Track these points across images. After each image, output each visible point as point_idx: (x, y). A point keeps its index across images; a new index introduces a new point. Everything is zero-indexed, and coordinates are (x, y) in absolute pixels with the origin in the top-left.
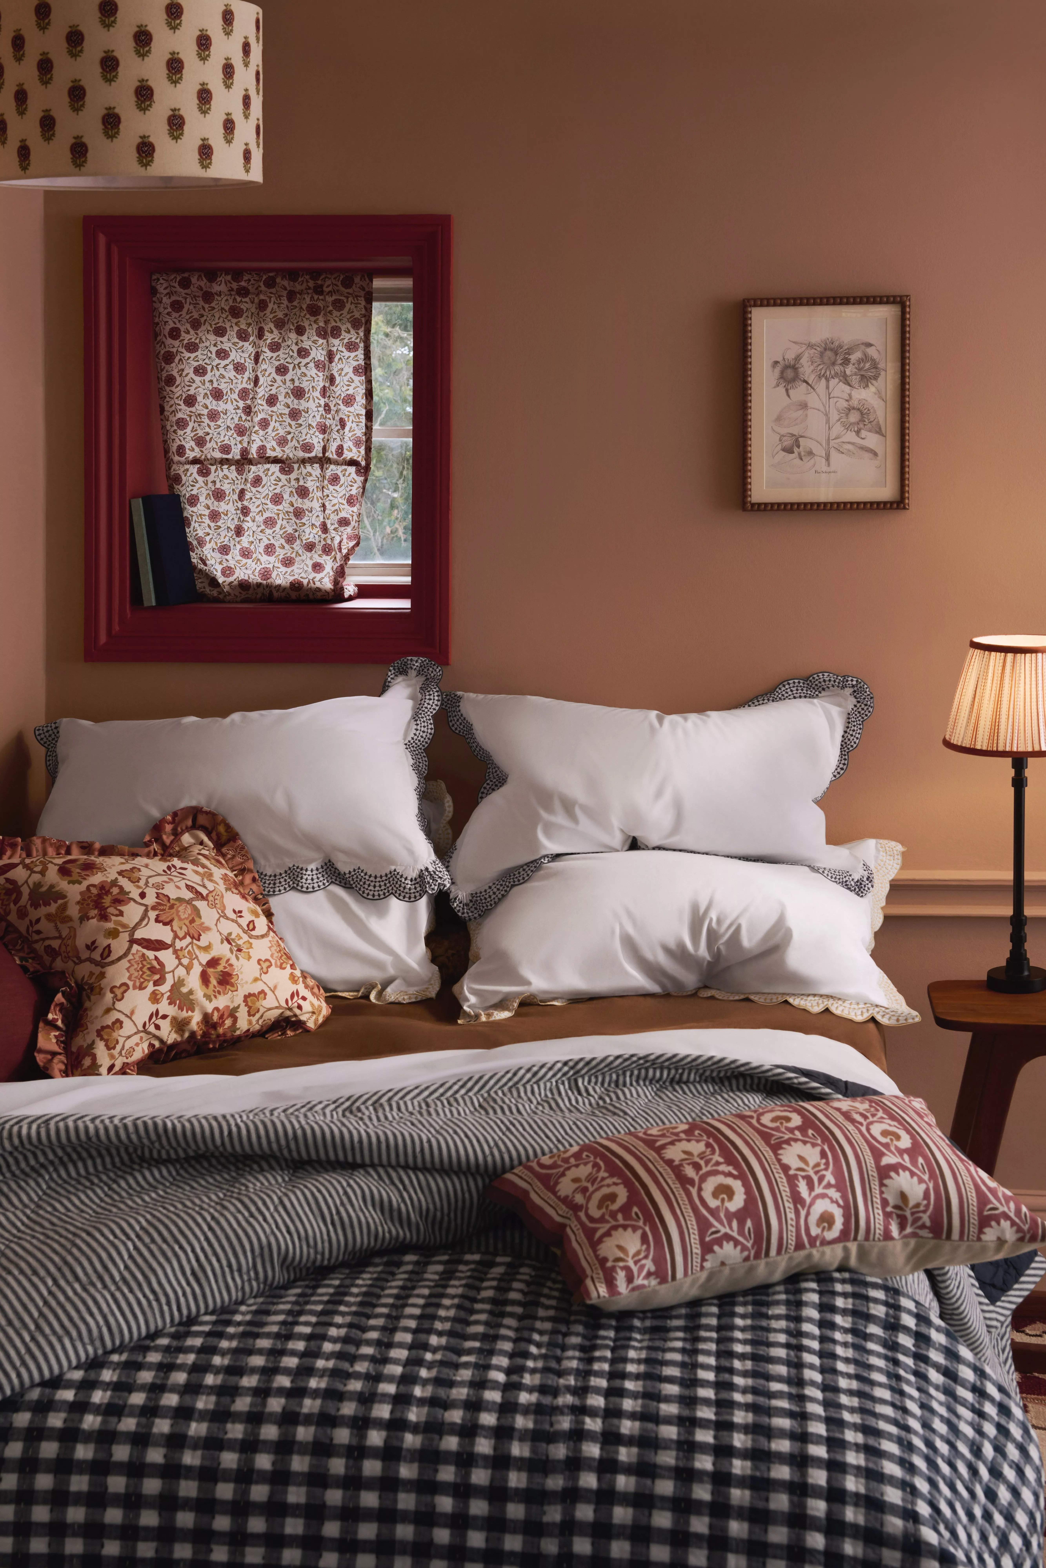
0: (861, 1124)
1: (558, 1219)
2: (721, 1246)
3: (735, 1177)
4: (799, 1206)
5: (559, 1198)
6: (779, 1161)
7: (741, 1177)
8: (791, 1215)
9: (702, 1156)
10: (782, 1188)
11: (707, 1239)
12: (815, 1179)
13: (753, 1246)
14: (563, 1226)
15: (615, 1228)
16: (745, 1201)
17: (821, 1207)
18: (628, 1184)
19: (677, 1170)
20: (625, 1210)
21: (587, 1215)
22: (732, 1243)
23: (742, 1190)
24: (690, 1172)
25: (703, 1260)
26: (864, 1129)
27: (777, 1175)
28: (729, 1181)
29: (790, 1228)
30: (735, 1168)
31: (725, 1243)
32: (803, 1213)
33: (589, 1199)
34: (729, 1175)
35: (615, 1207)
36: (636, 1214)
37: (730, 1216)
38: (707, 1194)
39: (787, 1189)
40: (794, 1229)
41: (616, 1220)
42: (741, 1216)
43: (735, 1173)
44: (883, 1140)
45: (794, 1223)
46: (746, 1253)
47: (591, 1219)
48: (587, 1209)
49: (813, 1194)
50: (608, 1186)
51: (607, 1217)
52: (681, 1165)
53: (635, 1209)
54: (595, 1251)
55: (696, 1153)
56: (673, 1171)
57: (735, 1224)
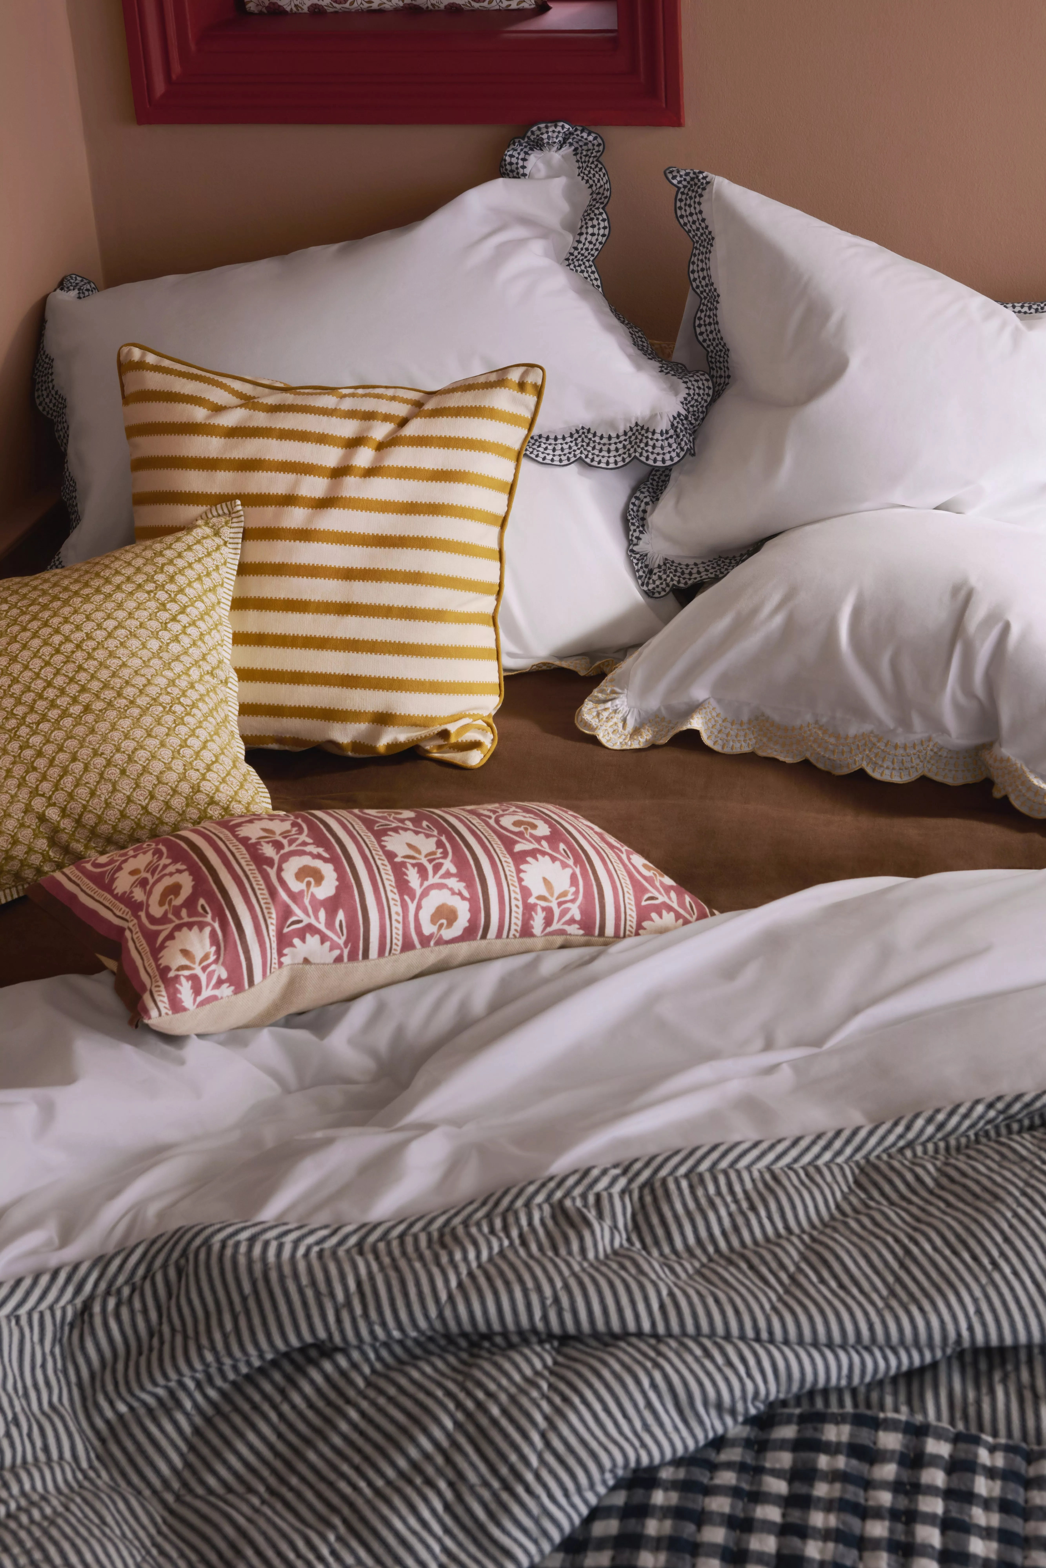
0: (490, 817)
1: (116, 921)
2: (303, 940)
3: (325, 860)
4: (406, 897)
5: (116, 897)
6: (383, 847)
7: (333, 860)
8: (396, 909)
9: (285, 834)
10: (384, 876)
11: (286, 930)
12: (430, 867)
13: (346, 944)
14: (121, 930)
15: (178, 928)
16: (337, 888)
17: (436, 899)
18: (194, 871)
19: (253, 850)
20: (190, 903)
21: (150, 917)
22: (317, 937)
23: (334, 875)
24: (268, 851)
25: (280, 954)
26: (492, 822)
27: (379, 862)
28: (318, 864)
29: (394, 923)
30: (326, 850)
31: (308, 936)
32: (412, 907)
33: (149, 894)
34: (319, 856)
35: (178, 901)
36: (203, 907)
37: (317, 904)
38: (289, 876)
39: (392, 878)
40: (400, 926)
41: (180, 918)
42: (332, 905)
43: (326, 855)
44: (516, 829)
45: (400, 919)
46: (337, 952)
47: (152, 919)
48: (148, 906)
49: (426, 884)
50: (171, 874)
51: (170, 916)
52: (258, 843)
53: (202, 901)
54: (156, 959)
55: (278, 832)
56: (247, 850)
57: (322, 914)
